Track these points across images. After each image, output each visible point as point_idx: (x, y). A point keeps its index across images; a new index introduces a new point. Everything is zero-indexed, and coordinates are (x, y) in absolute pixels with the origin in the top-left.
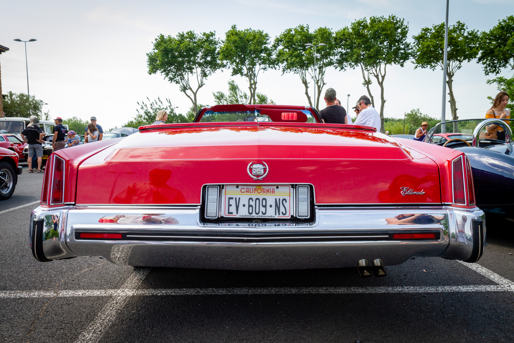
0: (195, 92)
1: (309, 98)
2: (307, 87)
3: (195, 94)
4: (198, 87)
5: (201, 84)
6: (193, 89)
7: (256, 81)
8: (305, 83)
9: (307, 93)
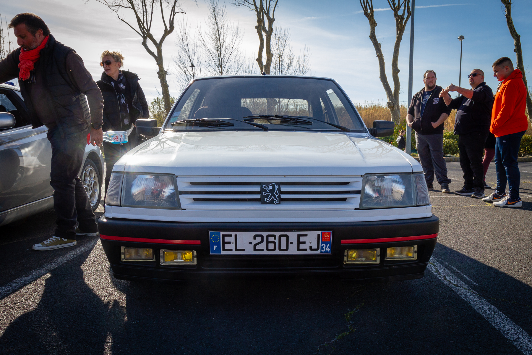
0: (158, 42)
1: (377, 46)
2: (373, 24)
3: (159, 46)
4: (164, 32)
5: (170, 27)
6: (155, 37)
7: (272, 18)
8: (370, 16)
9: (373, 37)
